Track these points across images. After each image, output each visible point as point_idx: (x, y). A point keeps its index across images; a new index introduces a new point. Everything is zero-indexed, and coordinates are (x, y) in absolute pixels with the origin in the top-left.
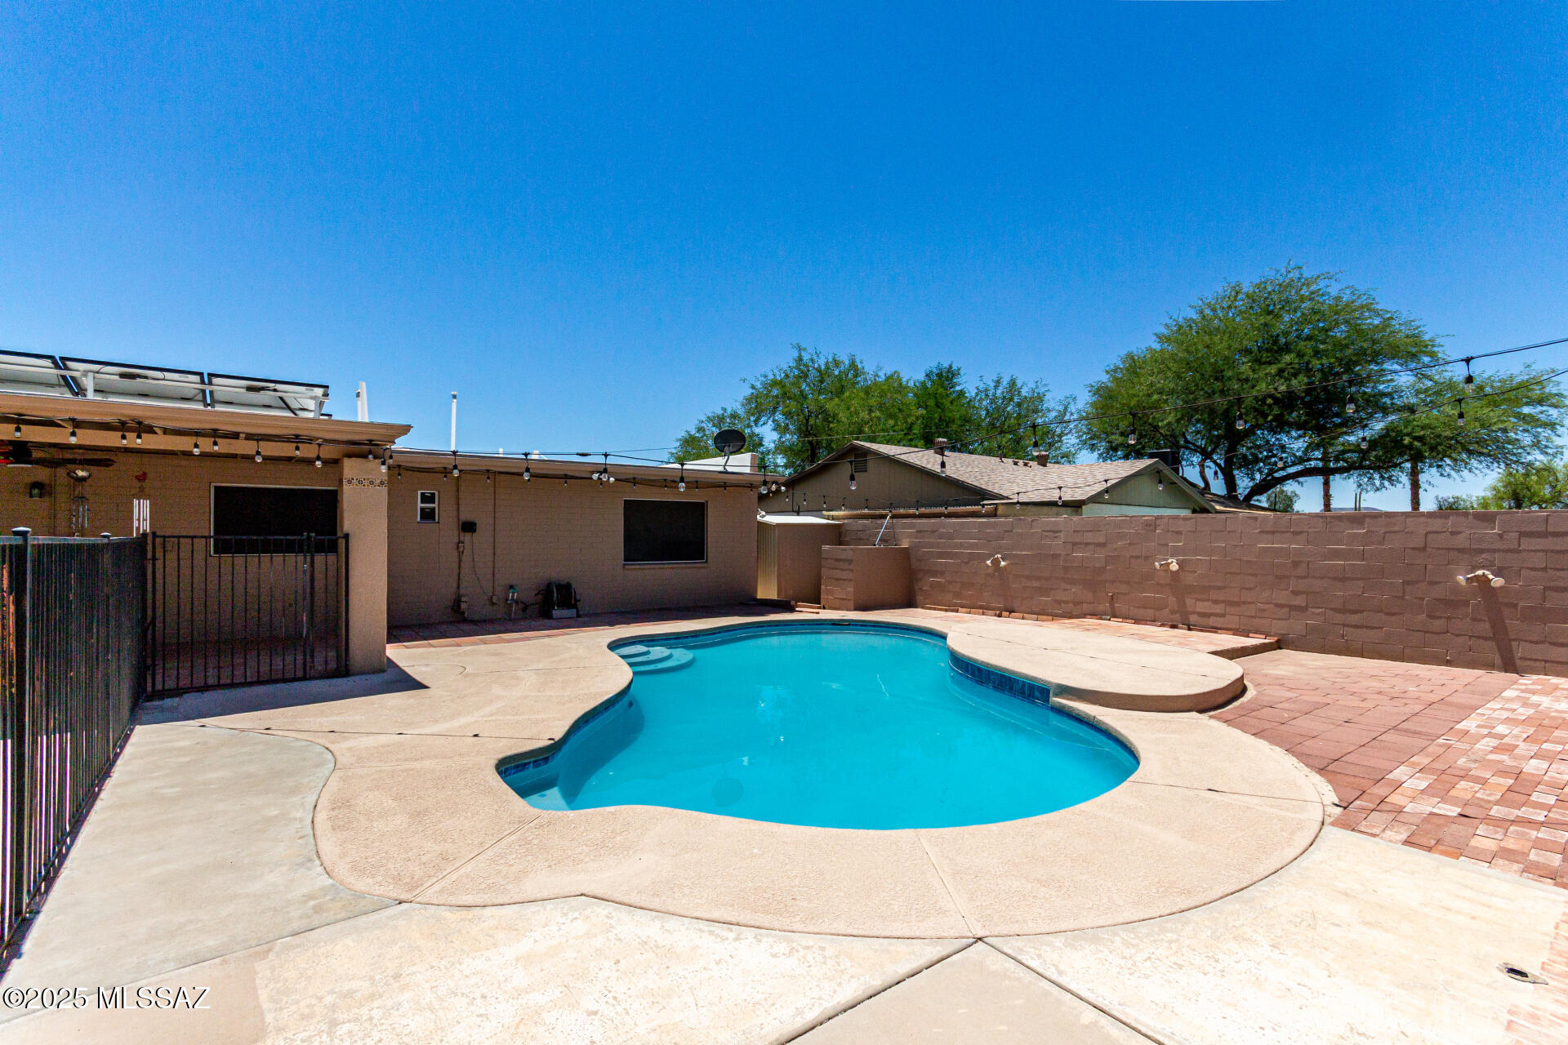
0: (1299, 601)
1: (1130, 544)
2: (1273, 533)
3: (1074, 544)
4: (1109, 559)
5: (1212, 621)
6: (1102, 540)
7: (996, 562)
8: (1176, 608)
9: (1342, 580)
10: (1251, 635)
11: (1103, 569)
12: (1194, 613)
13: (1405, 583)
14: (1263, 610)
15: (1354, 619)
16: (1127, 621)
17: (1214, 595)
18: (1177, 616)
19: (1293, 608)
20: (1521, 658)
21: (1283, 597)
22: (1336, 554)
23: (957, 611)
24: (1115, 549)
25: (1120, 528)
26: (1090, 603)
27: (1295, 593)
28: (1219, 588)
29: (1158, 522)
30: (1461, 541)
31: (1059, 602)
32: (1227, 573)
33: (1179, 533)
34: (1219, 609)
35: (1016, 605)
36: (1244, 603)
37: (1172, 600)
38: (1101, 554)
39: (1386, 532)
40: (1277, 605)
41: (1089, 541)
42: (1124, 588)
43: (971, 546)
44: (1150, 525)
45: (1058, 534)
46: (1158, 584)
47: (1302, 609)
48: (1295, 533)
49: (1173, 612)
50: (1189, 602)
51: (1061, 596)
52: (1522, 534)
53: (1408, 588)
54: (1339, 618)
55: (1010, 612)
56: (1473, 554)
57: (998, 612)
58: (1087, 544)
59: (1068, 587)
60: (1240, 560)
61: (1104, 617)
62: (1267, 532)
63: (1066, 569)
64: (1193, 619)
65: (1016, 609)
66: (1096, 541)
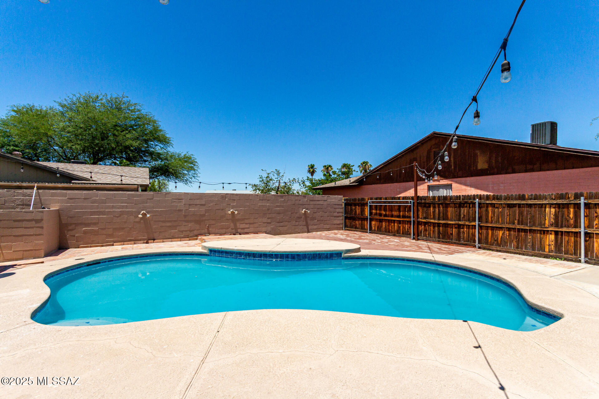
0: (269, 221)
1: (215, 204)
2: (262, 200)
3: (190, 205)
4: (207, 211)
5: (246, 231)
6: (204, 203)
7: (144, 215)
8: (234, 228)
9: (279, 213)
10: (259, 233)
11: (204, 215)
12: (239, 228)
13: (291, 213)
14: (260, 225)
15: (281, 224)
16: (217, 235)
17: (247, 221)
18: (234, 231)
19: (268, 223)
20: (310, 229)
21: (265, 220)
22: (277, 206)
23: (113, 245)
24: (210, 207)
25: (211, 198)
26: (198, 230)
27: (268, 218)
28: (247, 219)
29: (226, 196)
30: (301, 202)
31: (182, 232)
32: (250, 214)
33: (234, 200)
34: (247, 226)
35: (156, 235)
36: (255, 223)
37: (232, 225)
38: (203, 209)
39: (288, 200)
40: (264, 223)
41: (198, 203)
42: (213, 222)
43: (123, 207)
44: (224, 197)
45: (182, 200)
46: (227, 219)
47: (270, 223)
48: (268, 200)
49: (232, 229)
50: (238, 225)
51: (183, 228)
52: (310, 201)
53: (292, 215)
54: (278, 224)
55: (154, 240)
56: (303, 205)
57: (145, 241)
58: (196, 205)
59: (186, 224)
60: (254, 209)
61: (206, 235)
62: (260, 200)
63: (185, 216)
64: (239, 231)
65: (155, 238)
66: (201, 203)
